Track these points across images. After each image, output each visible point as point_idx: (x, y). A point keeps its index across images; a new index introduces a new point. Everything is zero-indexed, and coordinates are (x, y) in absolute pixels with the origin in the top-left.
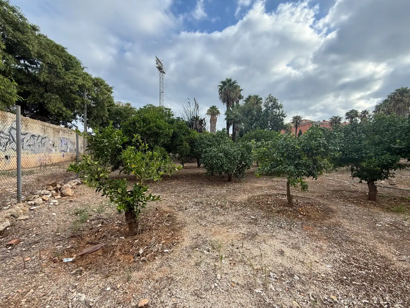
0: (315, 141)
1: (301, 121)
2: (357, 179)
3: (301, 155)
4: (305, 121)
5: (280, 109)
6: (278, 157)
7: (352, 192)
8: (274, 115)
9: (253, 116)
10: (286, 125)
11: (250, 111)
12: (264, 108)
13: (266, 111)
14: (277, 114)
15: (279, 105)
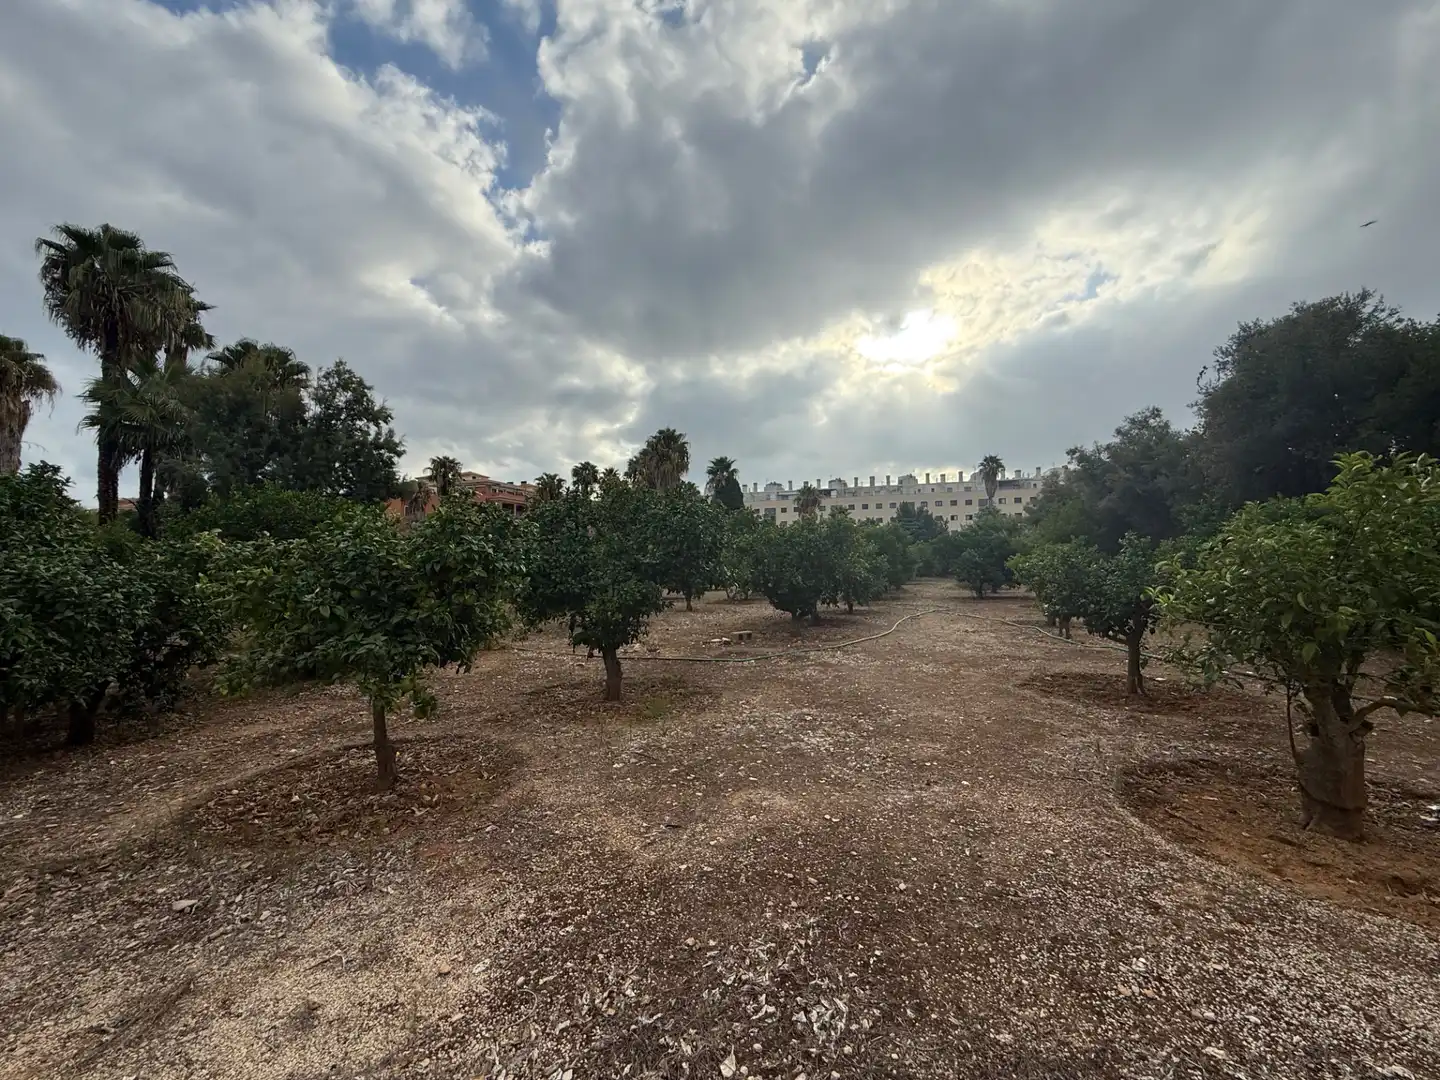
0: (458, 544)
1: (460, 475)
2: (583, 650)
3: (415, 591)
4: (471, 478)
5: (382, 424)
6: (322, 604)
7: (574, 686)
8: (358, 443)
9: (263, 430)
10: (405, 484)
11: (241, 408)
12: (314, 409)
13: (323, 420)
14: (370, 438)
15: (376, 409)
